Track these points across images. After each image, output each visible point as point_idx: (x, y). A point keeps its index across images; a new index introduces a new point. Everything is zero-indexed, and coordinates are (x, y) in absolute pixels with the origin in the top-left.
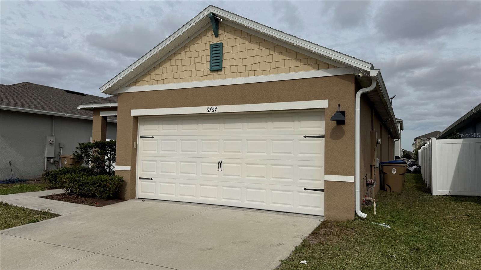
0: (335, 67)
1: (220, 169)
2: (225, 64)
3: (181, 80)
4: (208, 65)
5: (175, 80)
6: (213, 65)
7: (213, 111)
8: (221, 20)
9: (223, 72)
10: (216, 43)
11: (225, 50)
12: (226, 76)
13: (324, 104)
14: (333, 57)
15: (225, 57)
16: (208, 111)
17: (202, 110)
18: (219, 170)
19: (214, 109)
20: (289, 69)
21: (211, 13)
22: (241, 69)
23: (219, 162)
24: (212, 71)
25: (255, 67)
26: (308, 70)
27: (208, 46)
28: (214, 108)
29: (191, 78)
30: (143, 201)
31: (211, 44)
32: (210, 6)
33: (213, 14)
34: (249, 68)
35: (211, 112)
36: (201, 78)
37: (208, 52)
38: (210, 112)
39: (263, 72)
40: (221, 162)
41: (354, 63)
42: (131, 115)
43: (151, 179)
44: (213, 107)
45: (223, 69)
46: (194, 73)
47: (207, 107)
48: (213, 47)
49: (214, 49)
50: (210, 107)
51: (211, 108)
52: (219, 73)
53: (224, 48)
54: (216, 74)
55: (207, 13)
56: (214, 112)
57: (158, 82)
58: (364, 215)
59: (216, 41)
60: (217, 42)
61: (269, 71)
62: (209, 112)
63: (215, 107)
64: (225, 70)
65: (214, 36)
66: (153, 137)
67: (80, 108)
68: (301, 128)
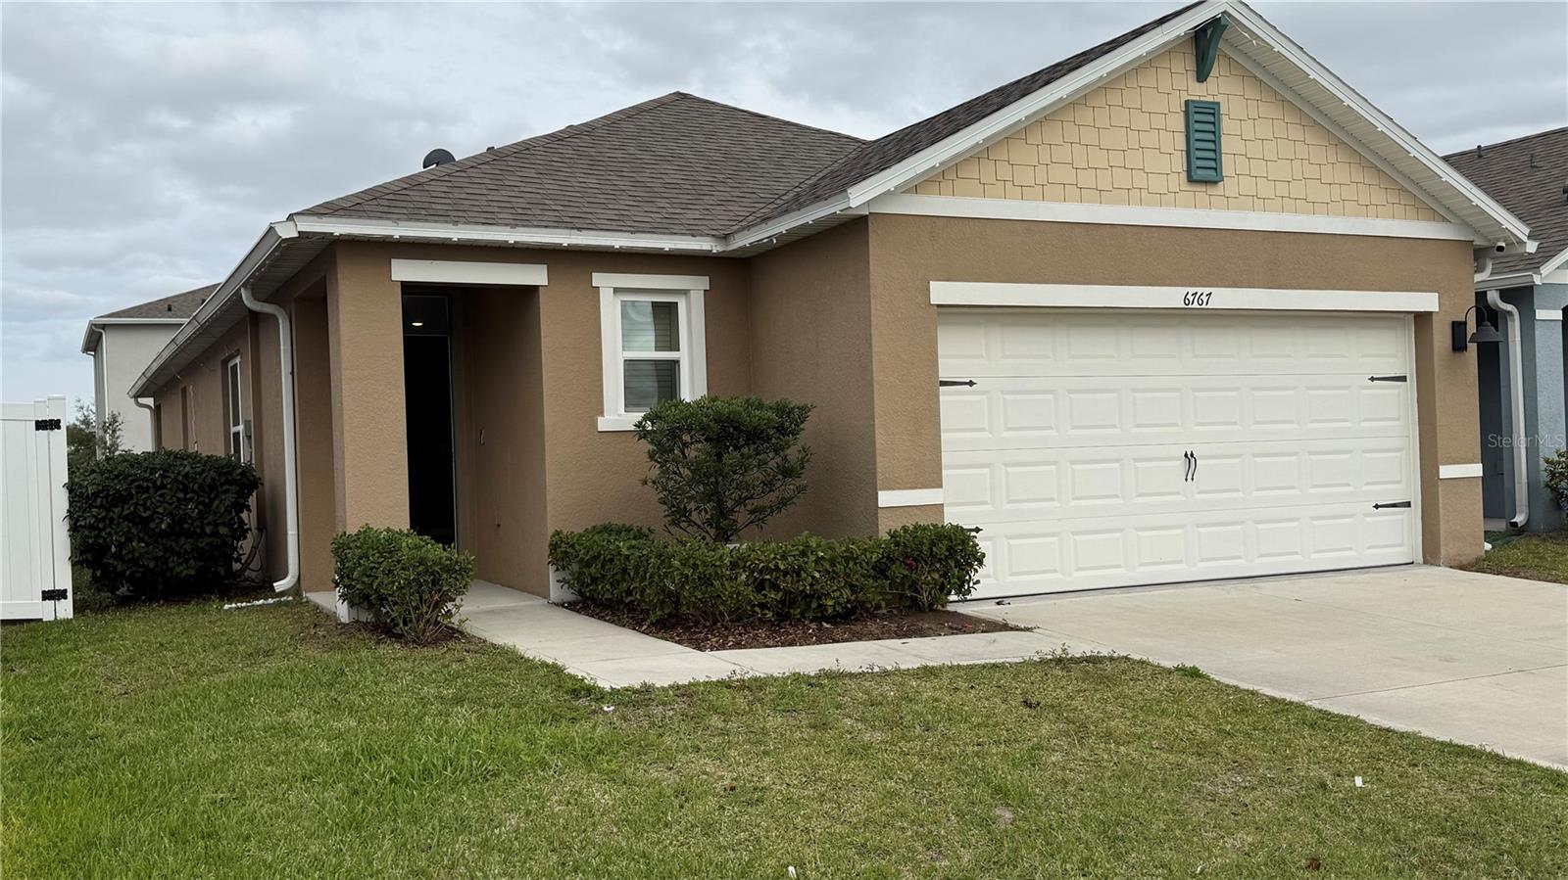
0: (1444, 220)
1: (1190, 477)
2: (1228, 165)
3: (1101, 195)
4: (1179, 163)
5: (1081, 193)
6: (1195, 163)
7: (1200, 302)
8: (1253, 43)
9: (1219, 189)
10: (1198, 99)
12: (1228, 204)
13: (1430, 302)
14: (1476, 199)
15: (1228, 145)
16: (1187, 302)
17: (1171, 297)
18: (1186, 480)
19: (1204, 299)
20: (1366, 209)
21: (1224, 13)
22: (1265, 189)
23: (1187, 455)
25: (1297, 190)
26: (1399, 218)
27: (1178, 107)
28: (1205, 295)
29: (1129, 195)
30: (998, 603)
31: (1186, 102)
34: (1282, 189)
35: (1196, 305)
36: (1160, 199)
37: (1178, 123)
38: (1193, 306)
40: (1192, 455)
42: (933, 302)
43: (978, 530)
44: (1200, 290)
45: (1223, 180)
46: (1140, 180)
47: (1183, 290)
48: (1193, 110)
49: (1193, 117)
50: (1192, 290)
51: (1196, 293)
52: (1211, 190)
53: (1222, 118)
54: (1201, 193)
56: (1204, 306)
57: (1023, 192)
59: (1200, 92)
60: (1205, 99)
62: (1190, 306)
63: (1206, 290)
64: (1228, 186)
65: (1192, 76)
66: (971, 383)
67: (296, 235)
68: (1363, 356)
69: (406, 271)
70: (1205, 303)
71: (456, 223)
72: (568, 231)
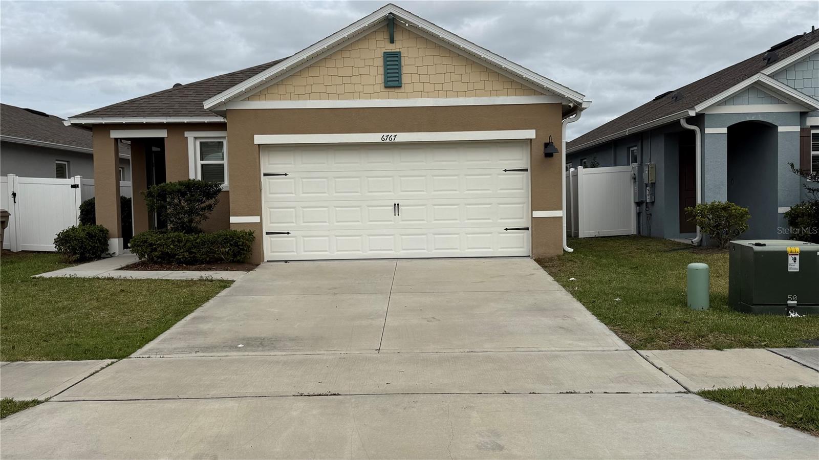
0: (542, 94)
1: (397, 214)
2: (405, 79)
3: (339, 96)
4: (380, 79)
5: (329, 96)
6: (389, 79)
7: (390, 139)
8: (407, 25)
9: (402, 90)
10: (390, 51)
11: (405, 61)
12: (408, 95)
13: (531, 134)
14: (546, 85)
15: (405, 70)
16: (383, 139)
17: (376, 137)
18: (395, 215)
19: (393, 138)
20: (490, 93)
21: (391, 13)
22: (428, 87)
23: (395, 205)
24: (385, 87)
25: (448, 87)
26: (511, 95)
27: (379, 54)
28: (393, 136)
29: (353, 95)
30: (285, 262)
31: (384, 52)
32: (390, 5)
33: (393, 14)
34: (438, 87)
35: (388, 140)
36: (370, 96)
37: (380, 62)
39: (457, 94)
40: (398, 205)
41: (567, 94)
42: (255, 143)
43: (288, 233)
44: (390, 134)
45: (403, 85)
46: (359, 88)
47: (382, 134)
48: (388, 56)
49: (388, 59)
50: (386, 134)
51: (388, 135)
52: (397, 90)
53: (402, 58)
54: (393, 92)
55: (385, 13)
56: (393, 141)
57: (299, 97)
58: (571, 250)
59: (391, 48)
60: (393, 51)
61: (466, 94)
62: (385, 141)
63: (394, 134)
64: (406, 87)
65: (388, 41)
66: (286, 175)
67: (70, 124)
68: (500, 160)
69: (115, 134)
70: (393, 139)
71: (123, 117)
72: (165, 117)
